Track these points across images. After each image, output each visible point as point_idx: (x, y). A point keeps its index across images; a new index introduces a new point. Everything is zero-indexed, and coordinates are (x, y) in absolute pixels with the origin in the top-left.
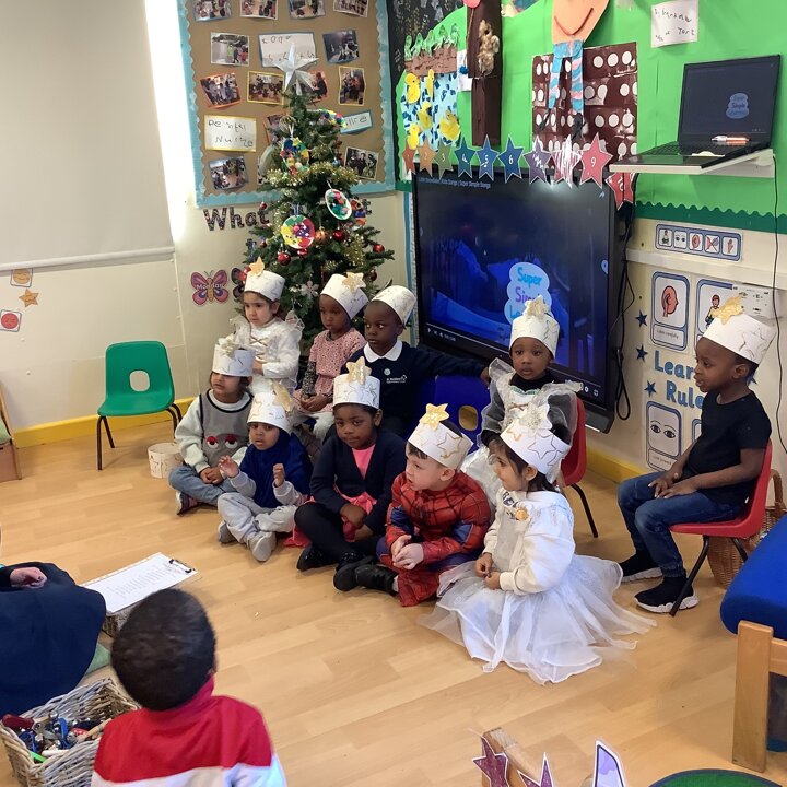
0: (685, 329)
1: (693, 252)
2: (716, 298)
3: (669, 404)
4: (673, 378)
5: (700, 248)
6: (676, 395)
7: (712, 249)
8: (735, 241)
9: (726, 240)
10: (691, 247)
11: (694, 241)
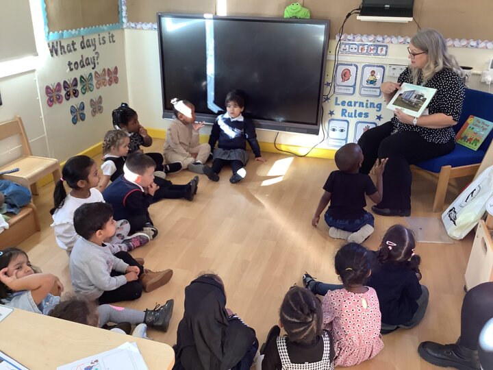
0: (354, 87)
1: (362, 54)
2: (373, 72)
3: (344, 118)
4: (346, 107)
5: (365, 51)
6: (347, 114)
7: (372, 52)
8: (384, 48)
9: (380, 48)
10: (360, 51)
11: (362, 49)
